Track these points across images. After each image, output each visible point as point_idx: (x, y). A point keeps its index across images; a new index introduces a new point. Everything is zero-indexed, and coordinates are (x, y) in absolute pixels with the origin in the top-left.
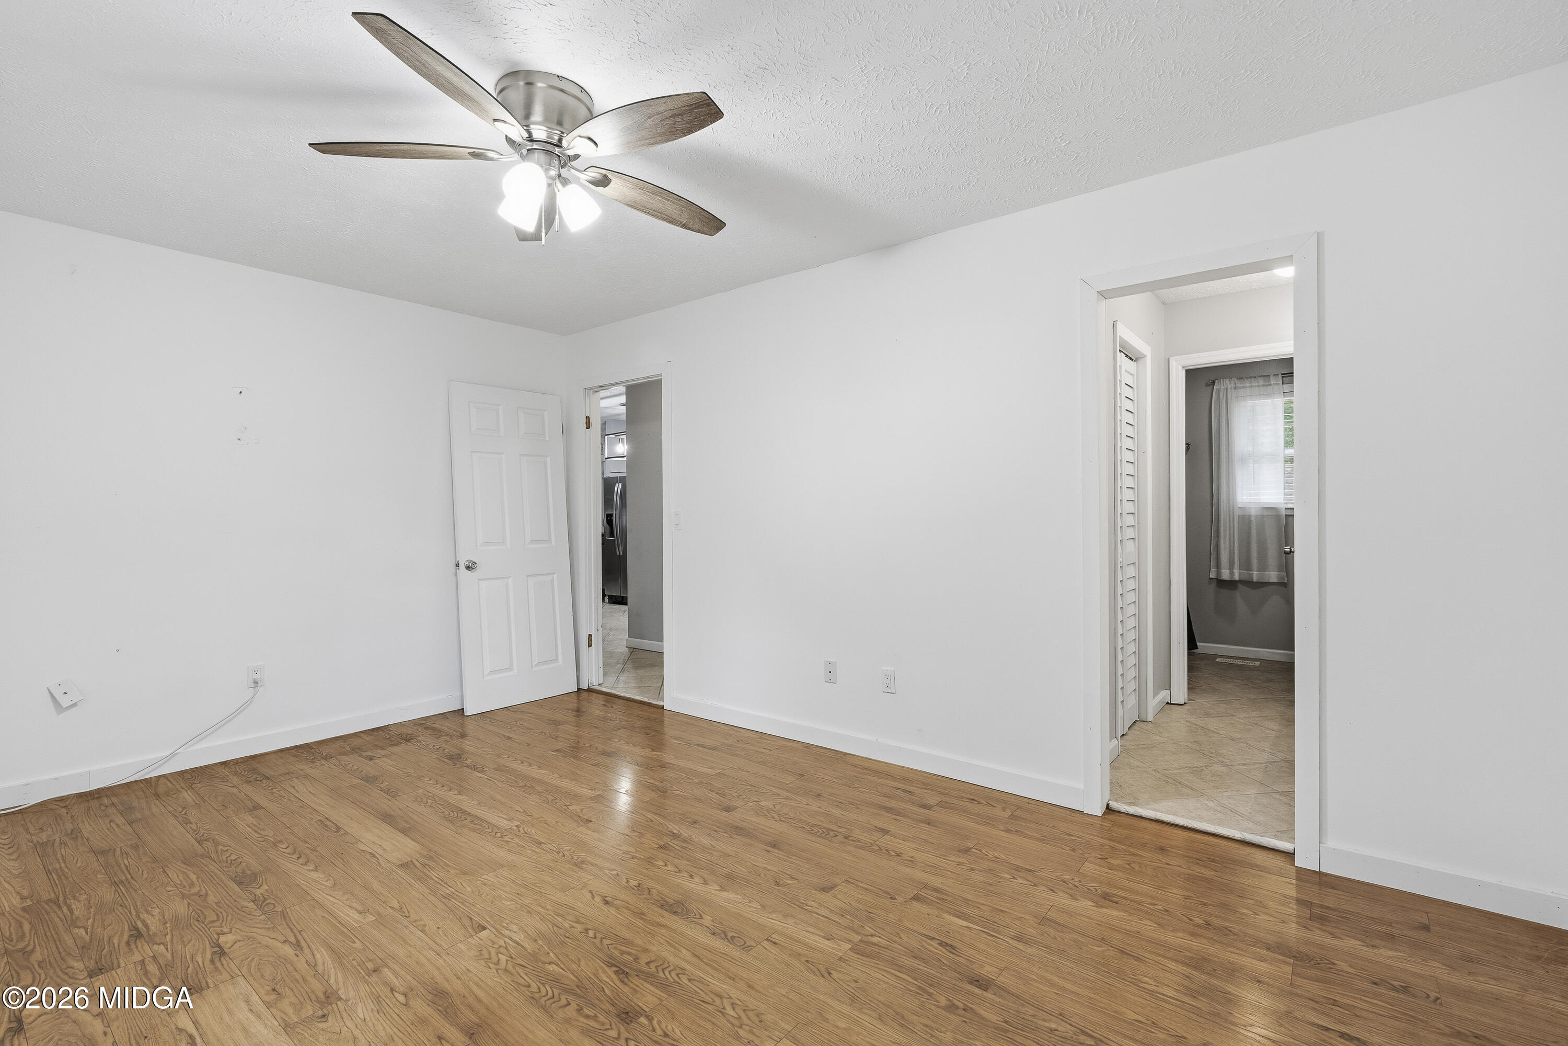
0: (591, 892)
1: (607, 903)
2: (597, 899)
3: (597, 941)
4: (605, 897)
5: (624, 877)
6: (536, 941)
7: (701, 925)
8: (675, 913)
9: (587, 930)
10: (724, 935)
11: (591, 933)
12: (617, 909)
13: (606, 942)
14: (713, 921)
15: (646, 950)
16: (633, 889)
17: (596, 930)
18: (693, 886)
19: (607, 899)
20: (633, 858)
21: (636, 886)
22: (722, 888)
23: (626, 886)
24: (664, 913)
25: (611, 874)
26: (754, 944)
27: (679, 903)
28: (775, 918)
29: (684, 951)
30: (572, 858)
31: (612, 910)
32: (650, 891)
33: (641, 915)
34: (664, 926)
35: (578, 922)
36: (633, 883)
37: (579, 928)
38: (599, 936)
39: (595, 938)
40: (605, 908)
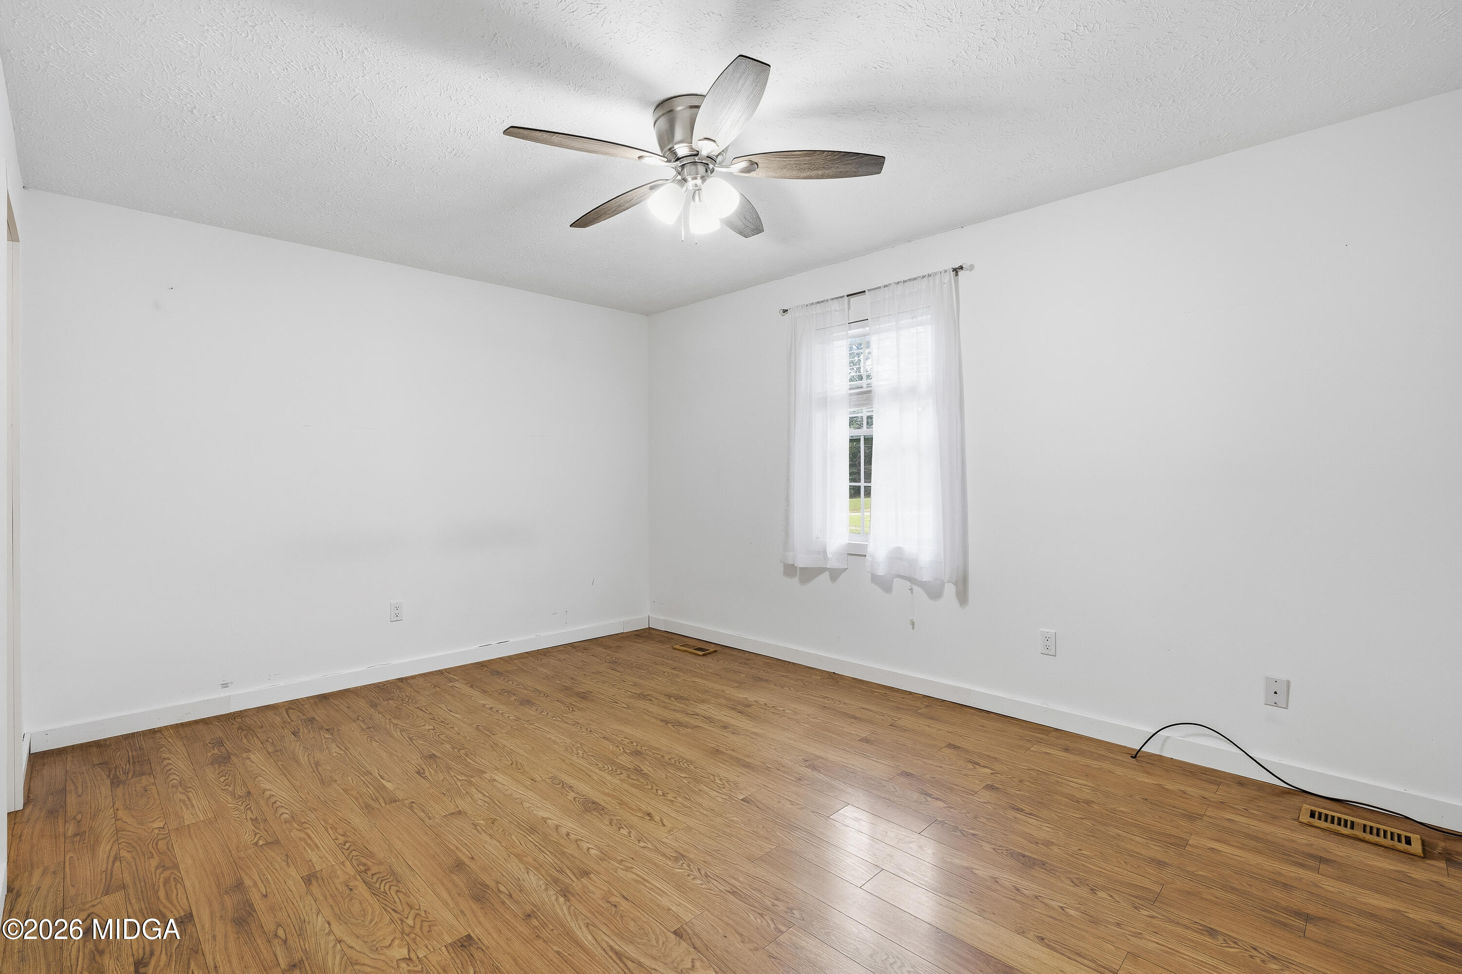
0: (664, 826)
1: (649, 815)
2: (657, 818)
3: (655, 787)
4: (650, 820)
5: (633, 838)
6: (700, 790)
7: (578, 793)
8: (594, 803)
9: (664, 795)
10: (563, 784)
11: (660, 792)
12: (640, 809)
13: (649, 787)
14: (567, 795)
15: (622, 780)
16: (626, 826)
17: (657, 794)
18: (570, 825)
19: (649, 818)
20: (622, 860)
21: (623, 828)
22: (545, 820)
23: (631, 828)
24: (603, 804)
25: (646, 843)
26: (547, 780)
27: (587, 810)
28: (519, 794)
29: (596, 778)
30: (689, 866)
31: (644, 807)
32: (611, 823)
33: (622, 803)
34: (605, 794)
35: (672, 801)
36: (624, 831)
37: (670, 797)
38: (654, 791)
39: (657, 790)
40: (650, 810)
